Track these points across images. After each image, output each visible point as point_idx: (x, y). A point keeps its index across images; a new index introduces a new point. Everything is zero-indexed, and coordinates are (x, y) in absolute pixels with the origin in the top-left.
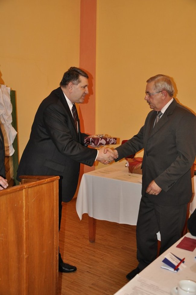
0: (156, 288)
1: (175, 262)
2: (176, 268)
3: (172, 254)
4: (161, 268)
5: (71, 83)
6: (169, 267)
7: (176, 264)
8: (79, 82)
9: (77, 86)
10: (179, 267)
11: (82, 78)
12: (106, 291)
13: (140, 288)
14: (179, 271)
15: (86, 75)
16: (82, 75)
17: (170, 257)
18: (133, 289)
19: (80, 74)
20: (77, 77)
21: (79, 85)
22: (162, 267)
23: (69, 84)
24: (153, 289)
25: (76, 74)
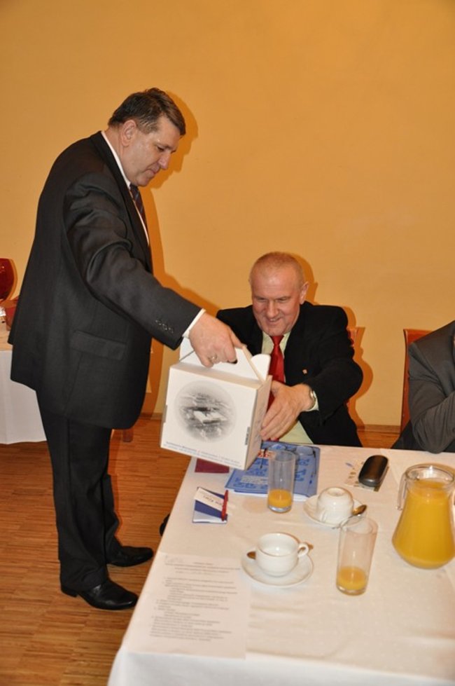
0: (208, 568)
1: (217, 504)
2: (223, 515)
3: (204, 489)
4: (193, 522)
5: (132, 121)
6: (210, 516)
7: (220, 508)
8: (155, 129)
9: (144, 136)
10: (228, 512)
11: (165, 123)
12: (12, 593)
13: (180, 579)
14: (229, 518)
15: (180, 124)
16: (169, 117)
17: (204, 497)
18: (166, 586)
19: (167, 112)
20: (155, 115)
21: (152, 135)
22: (195, 520)
23: (129, 121)
24: (204, 570)
25: (155, 107)
